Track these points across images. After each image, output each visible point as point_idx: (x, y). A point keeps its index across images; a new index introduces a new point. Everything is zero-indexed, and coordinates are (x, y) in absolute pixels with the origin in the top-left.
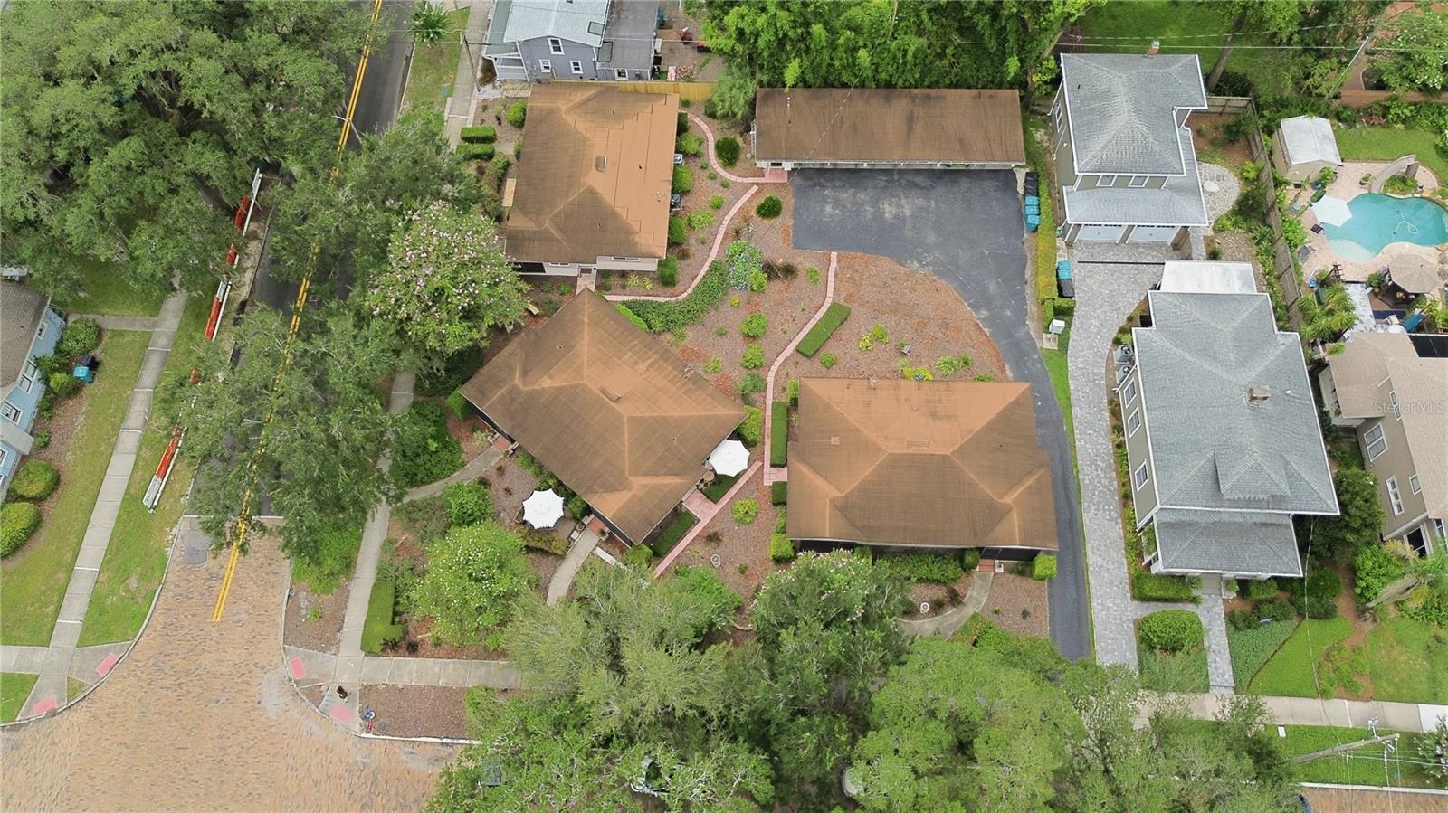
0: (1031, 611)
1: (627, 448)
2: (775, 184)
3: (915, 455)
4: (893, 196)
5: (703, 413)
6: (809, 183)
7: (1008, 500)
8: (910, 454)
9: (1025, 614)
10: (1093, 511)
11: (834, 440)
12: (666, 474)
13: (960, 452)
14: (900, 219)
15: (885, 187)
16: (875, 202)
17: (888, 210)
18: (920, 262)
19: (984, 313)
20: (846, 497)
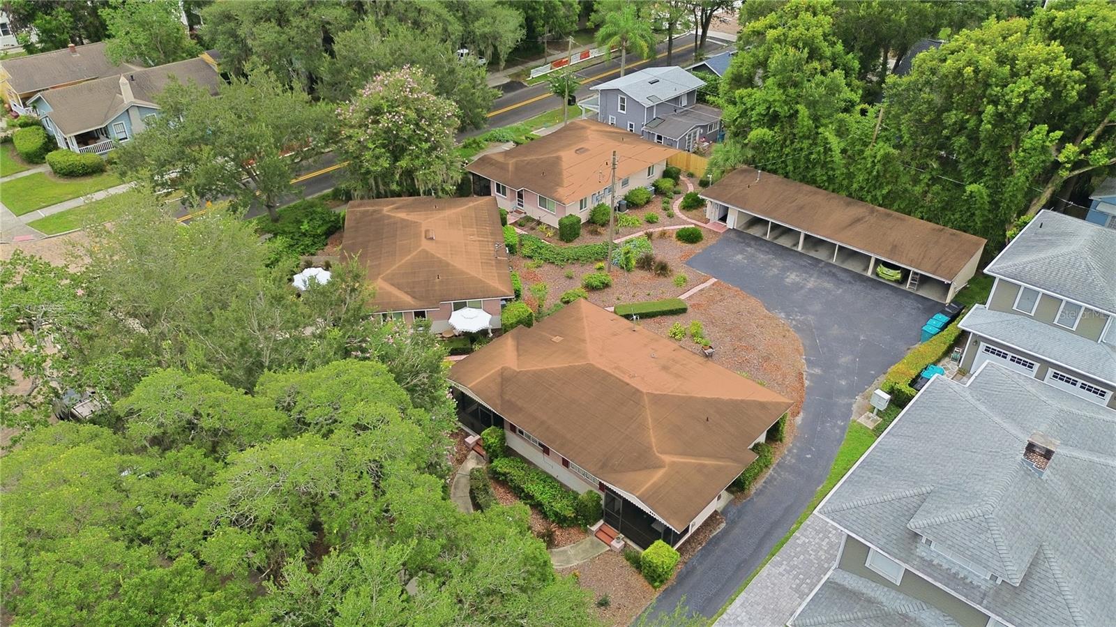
0: (613, 605)
1: (400, 263)
2: (710, 230)
3: (611, 375)
4: (808, 273)
5: (480, 276)
6: (740, 240)
7: (667, 459)
8: (608, 373)
9: (603, 604)
10: (781, 570)
11: (557, 339)
12: (407, 293)
13: (658, 400)
14: (797, 287)
15: (805, 266)
16: (785, 269)
17: (792, 277)
18: (788, 315)
19: (817, 371)
20: (519, 373)
